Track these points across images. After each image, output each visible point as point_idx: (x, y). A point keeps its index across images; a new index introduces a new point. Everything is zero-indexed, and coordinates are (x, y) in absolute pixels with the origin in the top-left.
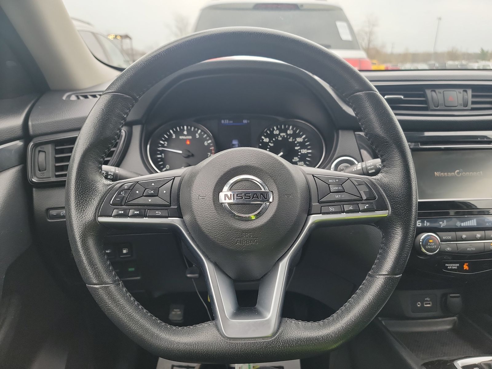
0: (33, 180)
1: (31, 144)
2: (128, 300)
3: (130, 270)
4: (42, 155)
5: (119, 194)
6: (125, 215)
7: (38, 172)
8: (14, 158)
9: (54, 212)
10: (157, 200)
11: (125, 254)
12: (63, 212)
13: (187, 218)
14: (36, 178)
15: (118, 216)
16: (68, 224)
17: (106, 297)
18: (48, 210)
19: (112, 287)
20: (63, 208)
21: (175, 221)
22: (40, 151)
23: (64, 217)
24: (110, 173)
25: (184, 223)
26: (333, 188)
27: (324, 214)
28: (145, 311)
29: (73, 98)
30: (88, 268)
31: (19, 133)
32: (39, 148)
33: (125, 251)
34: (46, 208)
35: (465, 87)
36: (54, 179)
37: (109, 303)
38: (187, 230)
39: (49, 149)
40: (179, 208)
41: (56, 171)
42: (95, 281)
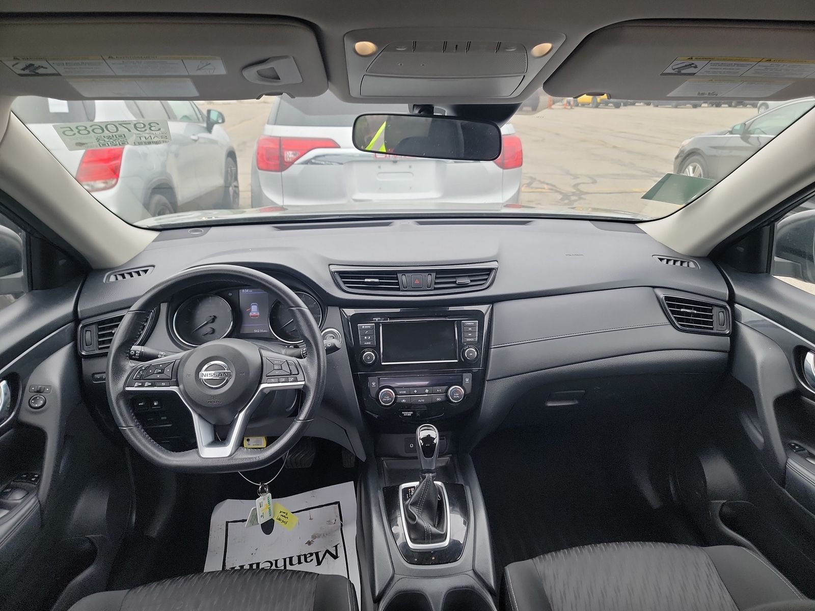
0: (83, 353)
1: (81, 326)
2: (144, 437)
3: (162, 418)
4: (88, 334)
5: (139, 372)
6: (143, 386)
7: (85, 347)
8: (68, 337)
9: (98, 376)
10: (163, 376)
11: (156, 406)
12: (104, 376)
13: (181, 386)
14: (85, 352)
15: (139, 386)
16: (107, 384)
17: (130, 434)
18: (94, 374)
19: (135, 429)
20: (104, 373)
21: (174, 389)
22: (86, 331)
23: (104, 380)
24: (137, 352)
25: (180, 389)
26: (276, 367)
27: (268, 383)
28: (155, 443)
29: (112, 278)
30: (120, 417)
31: (71, 318)
32: (86, 329)
33: (155, 404)
34: (92, 373)
35: (429, 272)
36: (98, 352)
37: (132, 437)
38: (182, 394)
39: (94, 328)
40: (177, 380)
41: (99, 344)
42: (124, 425)
